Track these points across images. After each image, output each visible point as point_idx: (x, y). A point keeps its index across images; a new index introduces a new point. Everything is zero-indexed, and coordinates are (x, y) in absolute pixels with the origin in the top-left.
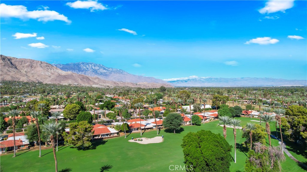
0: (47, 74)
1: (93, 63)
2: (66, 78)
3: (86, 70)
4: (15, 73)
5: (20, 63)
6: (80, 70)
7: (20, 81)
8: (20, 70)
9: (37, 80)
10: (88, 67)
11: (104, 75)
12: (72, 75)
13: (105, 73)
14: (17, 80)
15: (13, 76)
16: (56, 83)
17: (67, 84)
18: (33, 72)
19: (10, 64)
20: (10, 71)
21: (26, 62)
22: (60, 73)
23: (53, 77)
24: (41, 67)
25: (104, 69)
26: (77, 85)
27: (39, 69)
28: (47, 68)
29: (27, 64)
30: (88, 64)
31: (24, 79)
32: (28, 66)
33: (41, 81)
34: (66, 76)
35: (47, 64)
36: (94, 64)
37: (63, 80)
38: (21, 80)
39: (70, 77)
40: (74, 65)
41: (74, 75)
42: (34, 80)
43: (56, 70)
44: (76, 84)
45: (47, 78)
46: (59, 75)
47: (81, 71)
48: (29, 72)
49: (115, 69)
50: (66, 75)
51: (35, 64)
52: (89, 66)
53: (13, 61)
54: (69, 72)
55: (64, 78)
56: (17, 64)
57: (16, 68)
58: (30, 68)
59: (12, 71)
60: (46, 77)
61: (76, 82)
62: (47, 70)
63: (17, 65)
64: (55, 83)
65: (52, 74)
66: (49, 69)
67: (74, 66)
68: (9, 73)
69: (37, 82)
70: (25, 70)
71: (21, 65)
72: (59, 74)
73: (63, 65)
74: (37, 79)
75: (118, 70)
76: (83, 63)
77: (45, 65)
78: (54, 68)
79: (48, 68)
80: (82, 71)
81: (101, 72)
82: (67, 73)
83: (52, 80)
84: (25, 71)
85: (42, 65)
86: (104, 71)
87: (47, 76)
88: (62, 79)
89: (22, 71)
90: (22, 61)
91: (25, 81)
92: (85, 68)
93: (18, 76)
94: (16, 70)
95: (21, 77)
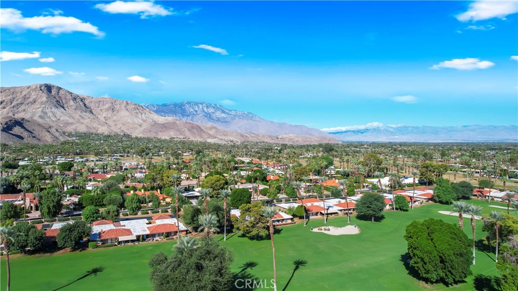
0: (136, 121)
1: (204, 103)
2: (165, 127)
3: (194, 115)
4: (91, 121)
5: (97, 105)
6: (184, 113)
7: (98, 132)
8: (97, 116)
9: (122, 131)
10: (197, 109)
11: (222, 122)
12: (175, 123)
13: (224, 118)
14: (94, 131)
15: (89, 125)
16: (151, 135)
17: (167, 138)
18: (115, 118)
19: (83, 106)
20: (83, 118)
21: (105, 103)
22: (155, 120)
23: (145, 126)
24: (127, 110)
25: (223, 112)
26: (184, 140)
27: (124, 113)
28: (135, 111)
29: (106, 107)
30: (196, 104)
31: (103, 130)
32: (107, 110)
33: (128, 132)
34: (166, 125)
35: (136, 105)
36: (206, 104)
37: (161, 131)
38: (100, 131)
39: (172, 127)
40: (175, 105)
41: (177, 122)
42: (118, 131)
43: (149, 114)
44: (182, 137)
45: (136, 128)
46: (155, 124)
47: (186, 115)
48: (110, 118)
49: (240, 113)
50: (166, 123)
51: (118, 106)
52: (198, 107)
53: (87, 102)
54: (170, 119)
55: (162, 128)
56: (92, 106)
57: (91, 112)
58: (111, 112)
59: (86, 117)
60: (135, 126)
61: (181, 134)
62: (136, 116)
63: (92, 108)
64: (149, 136)
65: (144, 121)
66: (139, 114)
67: (175, 107)
68: (82, 121)
69: (122, 134)
70: (104, 115)
71: (98, 107)
72: (153, 121)
73: (158, 105)
74: (122, 129)
75: (246, 113)
76: (189, 103)
77: (133, 107)
78: (146, 112)
79: (138, 111)
80: (188, 116)
81: (218, 116)
82: (166, 120)
83: (144, 131)
84: (105, 117)
85: (128, 107)
86: (223, 115)
87: (136, 124)
88: (160, 129)
89: (99, 116)
90: (100, 101)
91: (106, 133)
92: (192, 110)
93: (95, 125)
94: (91, 116)
95: (99, 126)
